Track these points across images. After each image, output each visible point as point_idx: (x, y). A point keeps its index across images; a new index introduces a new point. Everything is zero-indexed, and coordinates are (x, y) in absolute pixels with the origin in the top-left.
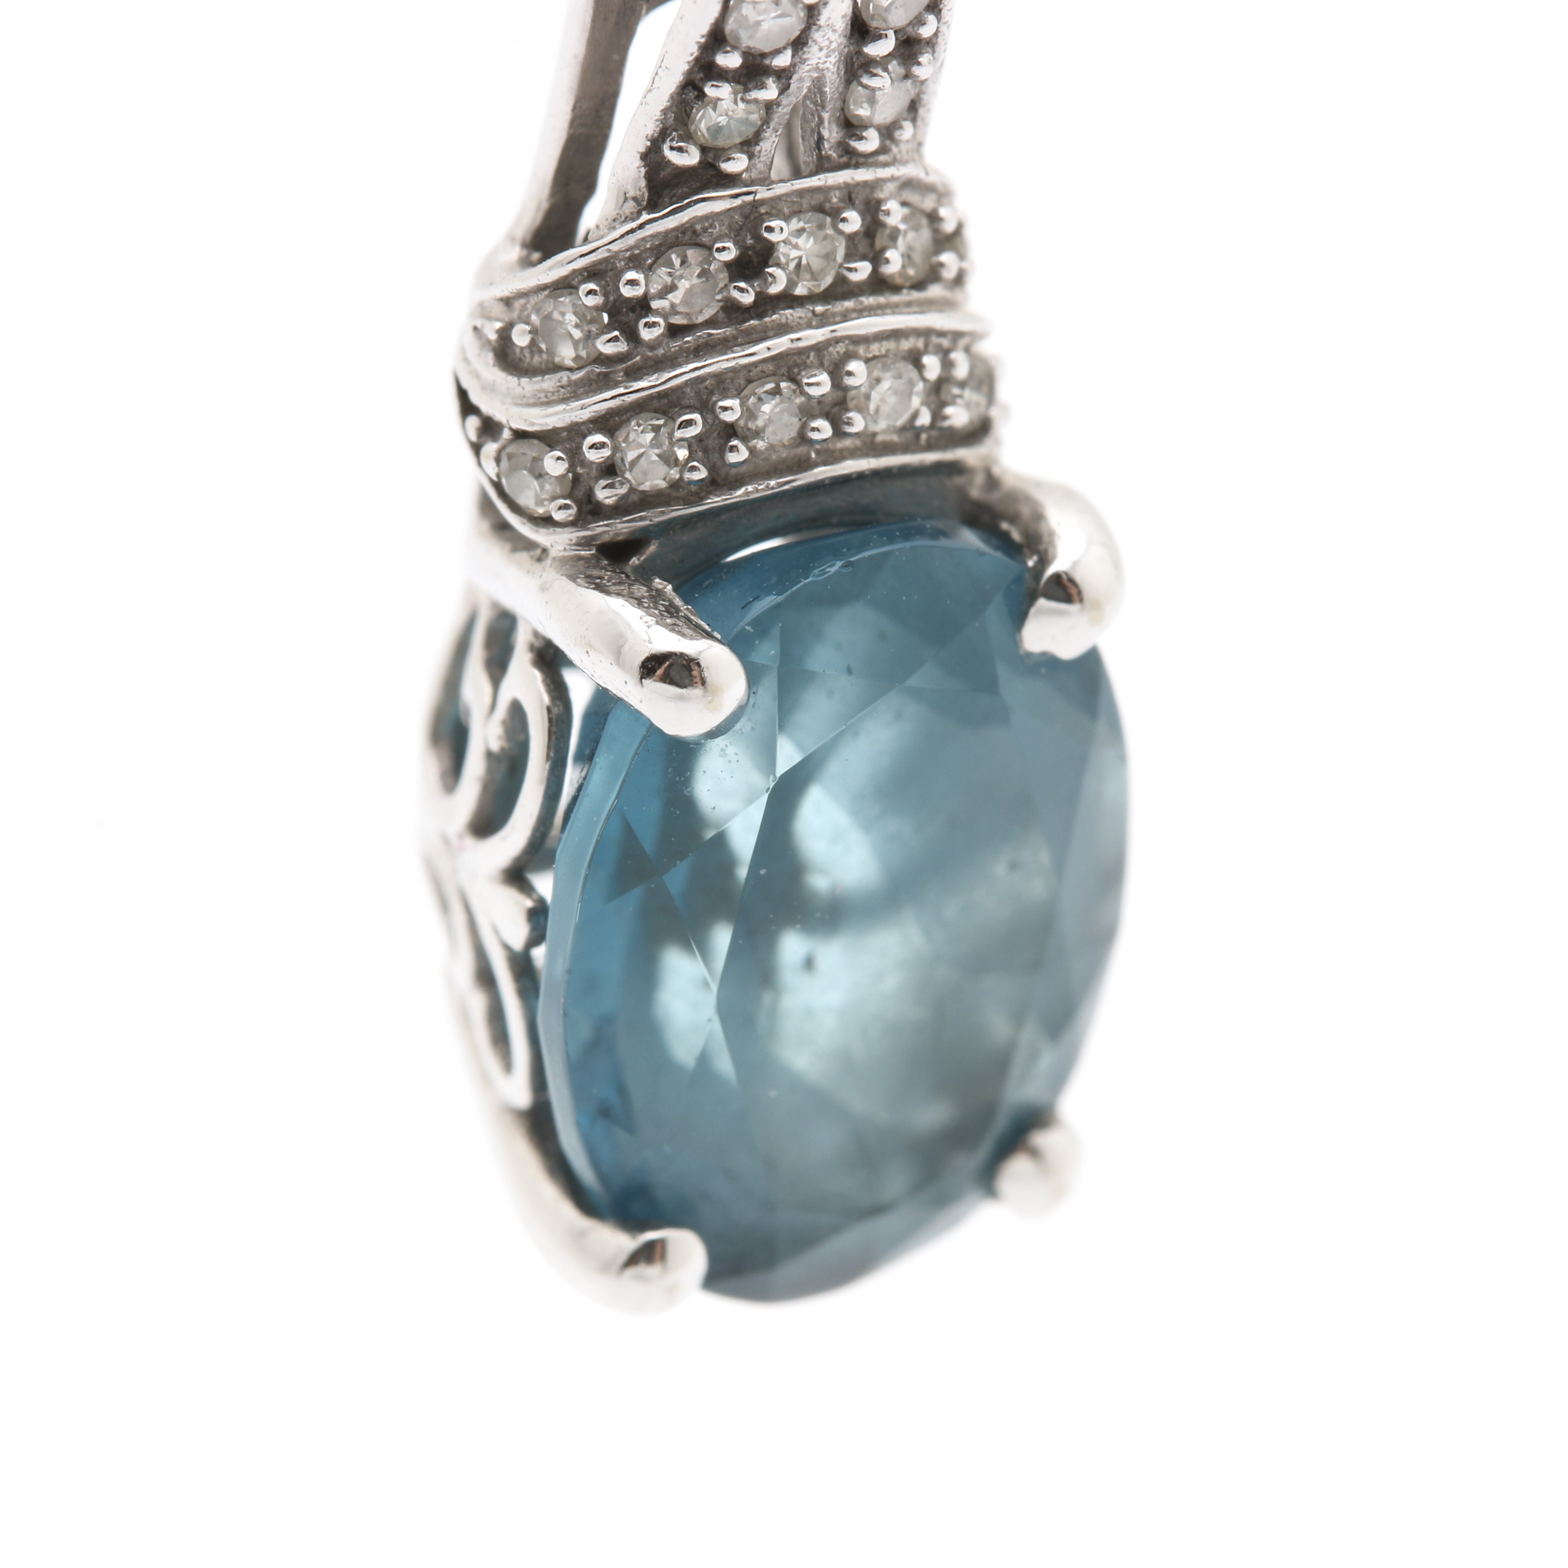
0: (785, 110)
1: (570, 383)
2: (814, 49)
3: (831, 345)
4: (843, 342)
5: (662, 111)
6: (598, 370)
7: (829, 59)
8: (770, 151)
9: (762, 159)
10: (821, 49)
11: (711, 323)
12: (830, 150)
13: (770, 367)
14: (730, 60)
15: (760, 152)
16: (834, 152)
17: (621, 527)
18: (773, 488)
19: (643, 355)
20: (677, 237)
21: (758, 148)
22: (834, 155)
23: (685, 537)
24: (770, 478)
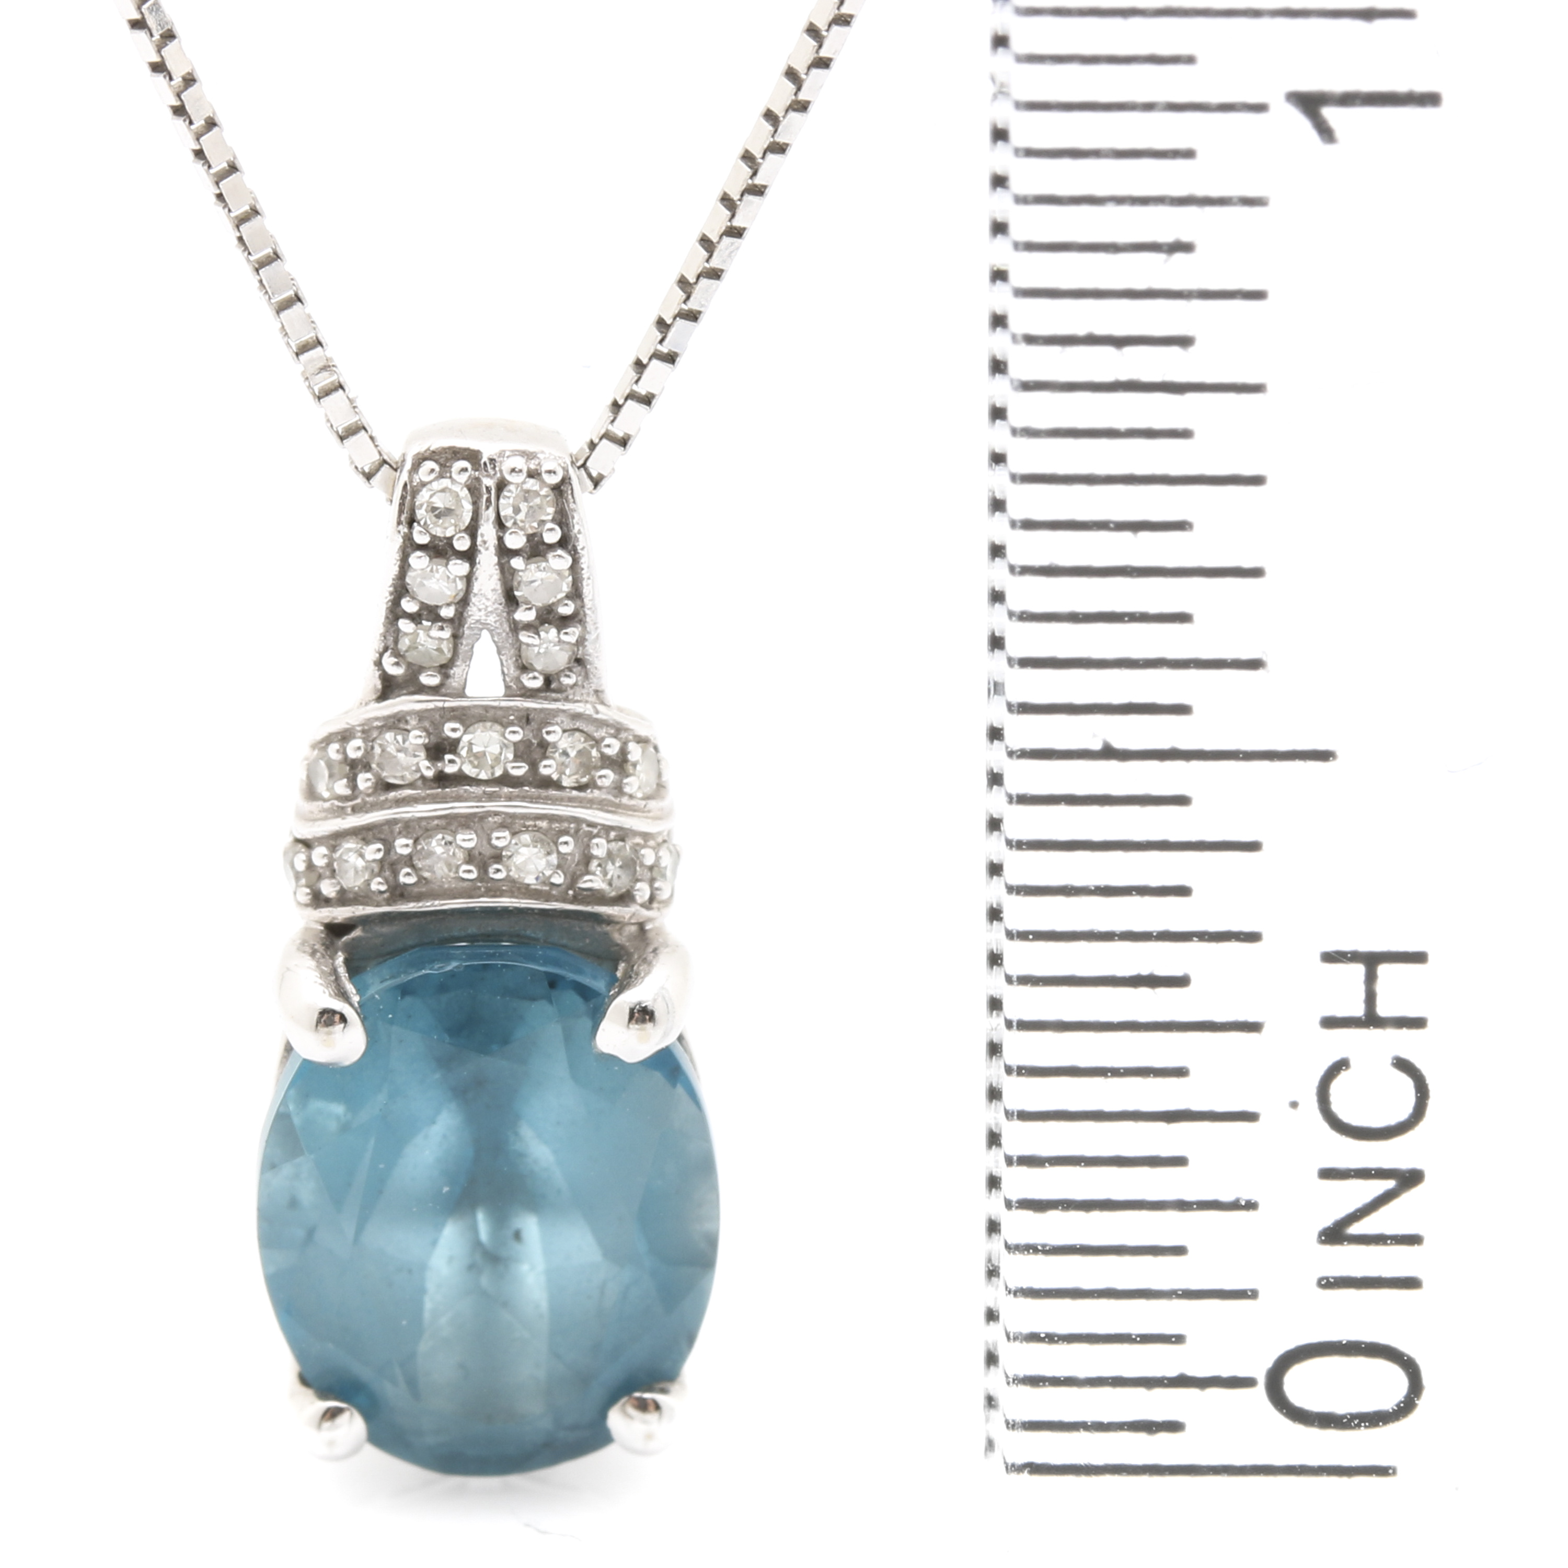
0: (466, 648)
1: (325, 810)
2: (474, 609)
3: (490, 816)
4: (500, 816)
5: (381, 634)
6: (336, 803)
7: (488, 618)
8: (462, 675)
9: (456, 680)
10: (480, 610)
11: (411, 785)
12: (511, 682)
13: (442, 822)
14: (409, 606)
15: (454, 674)
16: (514, 684)
17: (341, 914)
18: (436, 906)
19: (363, 799)
20: (394, 723)
21: (452, 672)
22: (514, 686)
23: (385, 930)
24: (435, 899)
